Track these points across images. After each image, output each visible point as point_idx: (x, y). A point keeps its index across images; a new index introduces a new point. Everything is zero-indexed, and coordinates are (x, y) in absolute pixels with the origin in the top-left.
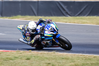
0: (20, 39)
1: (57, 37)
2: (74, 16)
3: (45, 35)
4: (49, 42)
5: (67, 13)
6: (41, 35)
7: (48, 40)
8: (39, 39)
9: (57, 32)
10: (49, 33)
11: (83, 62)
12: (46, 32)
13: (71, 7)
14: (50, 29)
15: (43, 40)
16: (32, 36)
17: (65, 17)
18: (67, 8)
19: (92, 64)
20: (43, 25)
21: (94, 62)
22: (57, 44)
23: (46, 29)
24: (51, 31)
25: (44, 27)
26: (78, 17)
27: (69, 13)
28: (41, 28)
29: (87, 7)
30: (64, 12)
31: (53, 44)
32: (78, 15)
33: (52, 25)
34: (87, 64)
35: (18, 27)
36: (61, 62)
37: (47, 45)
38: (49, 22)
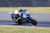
0: (10, 19)
1: (30, 18)
2: (14, 7)
3: (23, 17)
4: (25, 21)
5: (10, 6)
7: (25, 20)
8: (20, 19)
9: (30, 16)
10: (25, 16)
11: (18, 30)
12: (24, 16)
13: (13, 3)
14: (26, 14)
15: (22, 20)
16: (16, 18)
17: (9, 8)
18: (10, 3)
19: (23, 31)
20: (22, 12)
21: (24, 30)
22: (29, 22)
23: (24, 14)
24: (26, 15)
25: (23, 13)
26: (16, 8)
27: (11, 6)
28: (21, 14)
29: (20, 3)
30: (9, 5)
31: (28, 22)
32: (16, 7)
33: (27, 12)
34: (20, 31)
35: (9, 13)
36: (7, 30)
37: (24, 22)
38: (25, 11)
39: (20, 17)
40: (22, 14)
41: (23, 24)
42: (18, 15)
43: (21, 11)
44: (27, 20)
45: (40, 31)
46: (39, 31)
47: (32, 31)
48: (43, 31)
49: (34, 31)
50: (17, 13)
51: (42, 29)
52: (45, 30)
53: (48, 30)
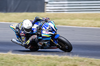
1: (56, 37)
3: (43, 35)
4: (46, 42)
6: (38, 35)
9: (56, 32)
10: (47, 33)
12: (44, 32)
14: (47, 28)
16: (27, 36)
20: (39, 24)
22: (56, 45)
23: (44, 28)
24: (49, 31)
25: (41, 26)
31: (52, 45)
33: (50, 24)
37: (44, 46)
38: (46, 21)
39: (35, 34)
40: (40, 29)
41: (40, 50)
42: (31, 29)
43: (37, 21)
44: (50, 40)
45: (25, 61)
46: (21, 61)
47: (7, 62)
48: (29, 62)
49: (10, 62)
50: (28, 26)
51: (27, 58)
52: (34, 60)
53: (40, 60)
